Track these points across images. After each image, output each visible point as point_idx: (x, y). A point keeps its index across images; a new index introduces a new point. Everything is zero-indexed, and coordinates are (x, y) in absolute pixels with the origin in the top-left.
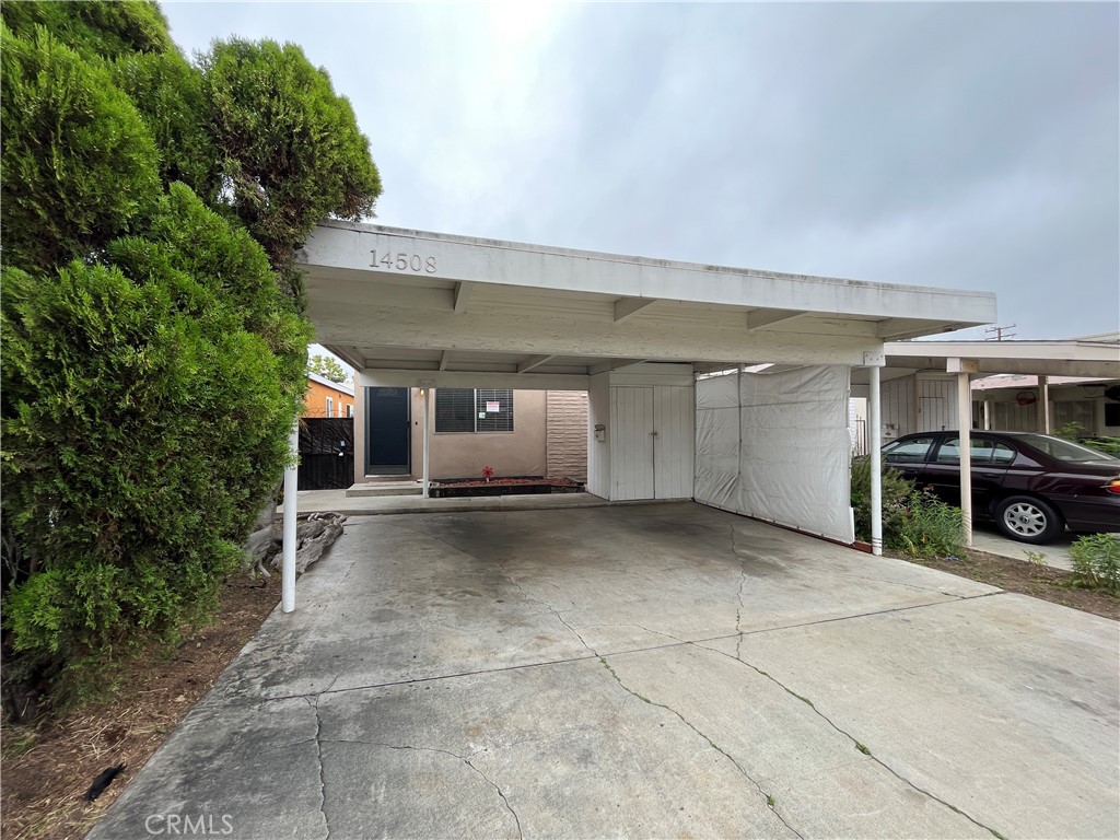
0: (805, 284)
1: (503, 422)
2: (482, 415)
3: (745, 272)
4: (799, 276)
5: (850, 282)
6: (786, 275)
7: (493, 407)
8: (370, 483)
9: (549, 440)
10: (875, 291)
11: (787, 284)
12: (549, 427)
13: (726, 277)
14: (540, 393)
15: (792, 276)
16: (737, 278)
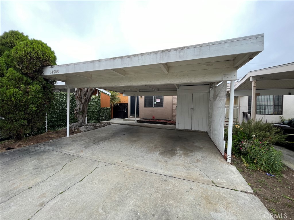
0: (143, 56)
1: (161, 104)
2: (155, 103)
3: (121, 57)
4: (140, 54)
5: (163, 51)
6: (136, 55)
7: (158, 101)
8: (130, 118)
9: (173, 110)
10: (175, 52)
11: (136, 58)
12: (173, 106)
13: (116, 60)
14: (171, 96)
15: (138, 55)
16: (120, 60)
